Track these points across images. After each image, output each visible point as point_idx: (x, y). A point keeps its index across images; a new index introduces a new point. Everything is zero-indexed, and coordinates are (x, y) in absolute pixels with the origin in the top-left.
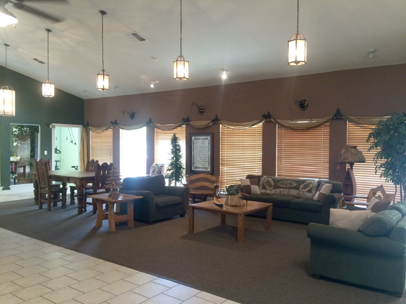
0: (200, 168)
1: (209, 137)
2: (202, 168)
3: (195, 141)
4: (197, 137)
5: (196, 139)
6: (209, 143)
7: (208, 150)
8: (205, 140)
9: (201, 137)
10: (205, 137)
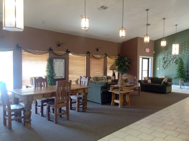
0: (58, 77)
1: (64, 60)
2: (60, 77)
3: (55, 62)
4: (57, 60)
5: (56, 61)
6: (63, 63)
7: (63, 67)
8: (62, 62)
9: (59, 60)
10: (62, 60)
